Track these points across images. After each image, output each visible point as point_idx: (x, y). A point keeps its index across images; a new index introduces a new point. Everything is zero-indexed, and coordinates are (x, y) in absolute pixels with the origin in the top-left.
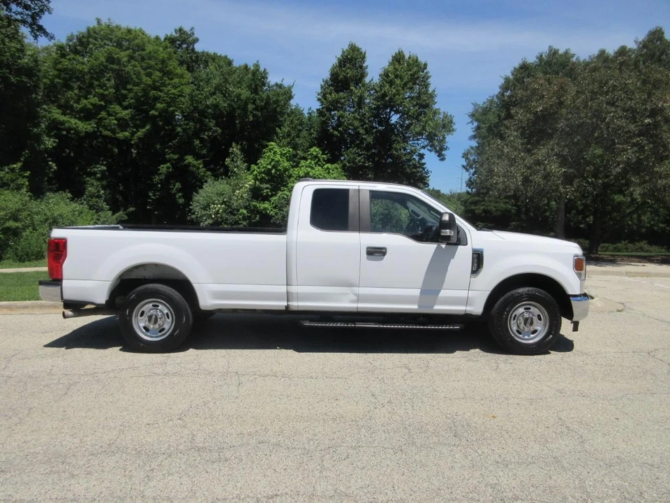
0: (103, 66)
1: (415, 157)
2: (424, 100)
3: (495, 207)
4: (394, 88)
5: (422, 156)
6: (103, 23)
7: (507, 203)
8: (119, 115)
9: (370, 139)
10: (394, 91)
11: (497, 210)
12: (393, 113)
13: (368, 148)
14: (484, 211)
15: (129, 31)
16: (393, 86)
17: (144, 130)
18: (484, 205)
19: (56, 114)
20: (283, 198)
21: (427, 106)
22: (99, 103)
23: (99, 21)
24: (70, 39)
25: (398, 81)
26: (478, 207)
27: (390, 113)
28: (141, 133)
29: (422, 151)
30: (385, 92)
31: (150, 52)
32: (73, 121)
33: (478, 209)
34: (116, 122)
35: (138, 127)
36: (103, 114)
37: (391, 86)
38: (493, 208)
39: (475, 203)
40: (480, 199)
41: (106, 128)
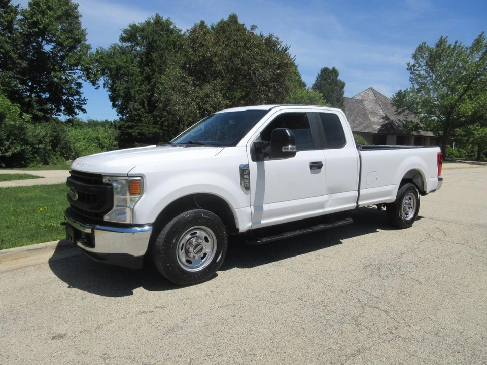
1: (73, 85)
2: (76, 35)
3: (148, 131)
4: (47, 18)
5: (79, 85)
7: (154, 127)
9: (25, 64)
10: (47, 21)
11: (149, 133)
12: (44, 42)
13: (23, 72)
14: (139, 134)
16: (46, 16)
18: (137, 129)
21: (78, 41)
25: (51, 13)
26: (133, 130)
27: (42, 42)
29: (79, 81)
30: (38, 20)
33: (134, 132)
37: (43, 16)
38: (147, 131)
39: (131, 127)
40: (134, 124)
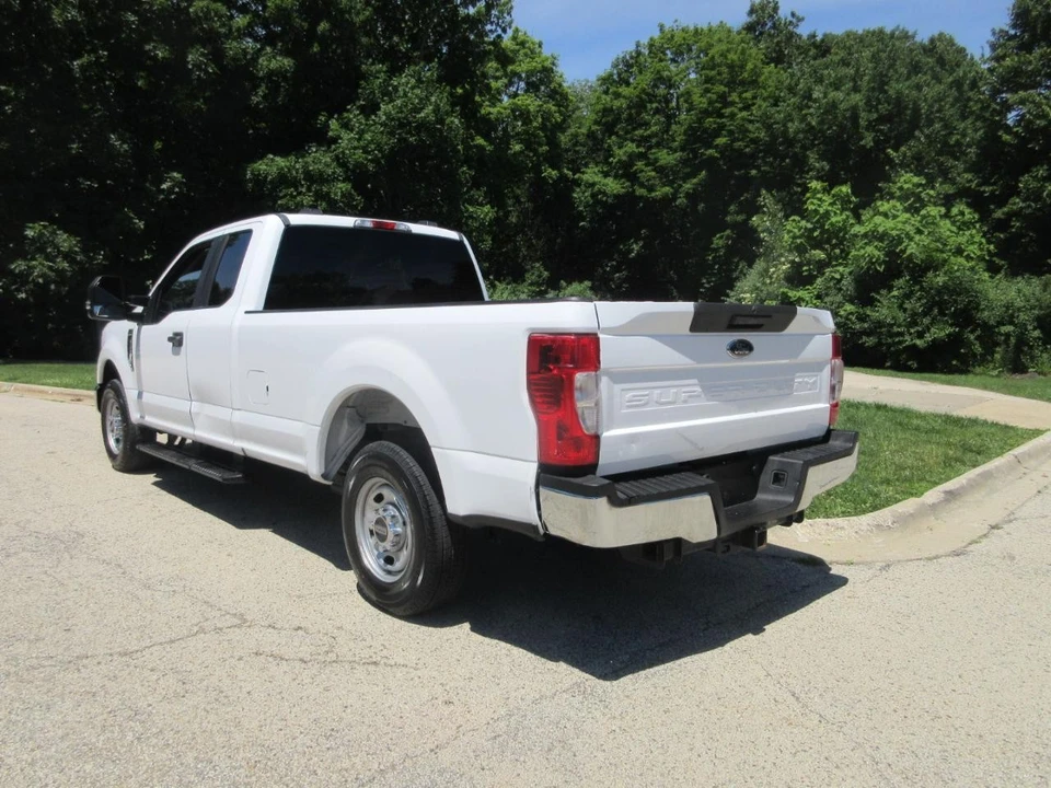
0: (648, 94)
6: (667, 29)
8: (661, 162)
15: (697, 32)
17: (695, 181)
19: (591, 174)
20: (833, 278)
22: (636, 150)
23: (662, 27)
24: (615, 66)
28: (688, 186)
31: (713, 57)
32: (609, 181)
34: (653, 174)
35: (686, 178)
36: (640, 164)
41: (642, 185)
